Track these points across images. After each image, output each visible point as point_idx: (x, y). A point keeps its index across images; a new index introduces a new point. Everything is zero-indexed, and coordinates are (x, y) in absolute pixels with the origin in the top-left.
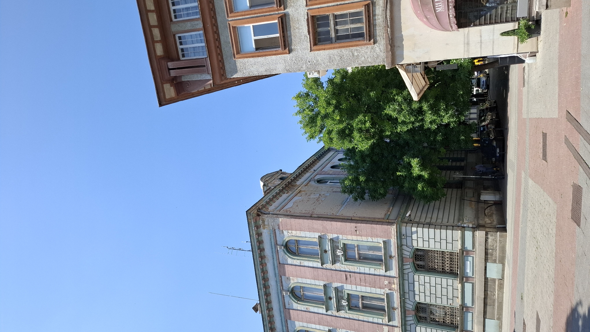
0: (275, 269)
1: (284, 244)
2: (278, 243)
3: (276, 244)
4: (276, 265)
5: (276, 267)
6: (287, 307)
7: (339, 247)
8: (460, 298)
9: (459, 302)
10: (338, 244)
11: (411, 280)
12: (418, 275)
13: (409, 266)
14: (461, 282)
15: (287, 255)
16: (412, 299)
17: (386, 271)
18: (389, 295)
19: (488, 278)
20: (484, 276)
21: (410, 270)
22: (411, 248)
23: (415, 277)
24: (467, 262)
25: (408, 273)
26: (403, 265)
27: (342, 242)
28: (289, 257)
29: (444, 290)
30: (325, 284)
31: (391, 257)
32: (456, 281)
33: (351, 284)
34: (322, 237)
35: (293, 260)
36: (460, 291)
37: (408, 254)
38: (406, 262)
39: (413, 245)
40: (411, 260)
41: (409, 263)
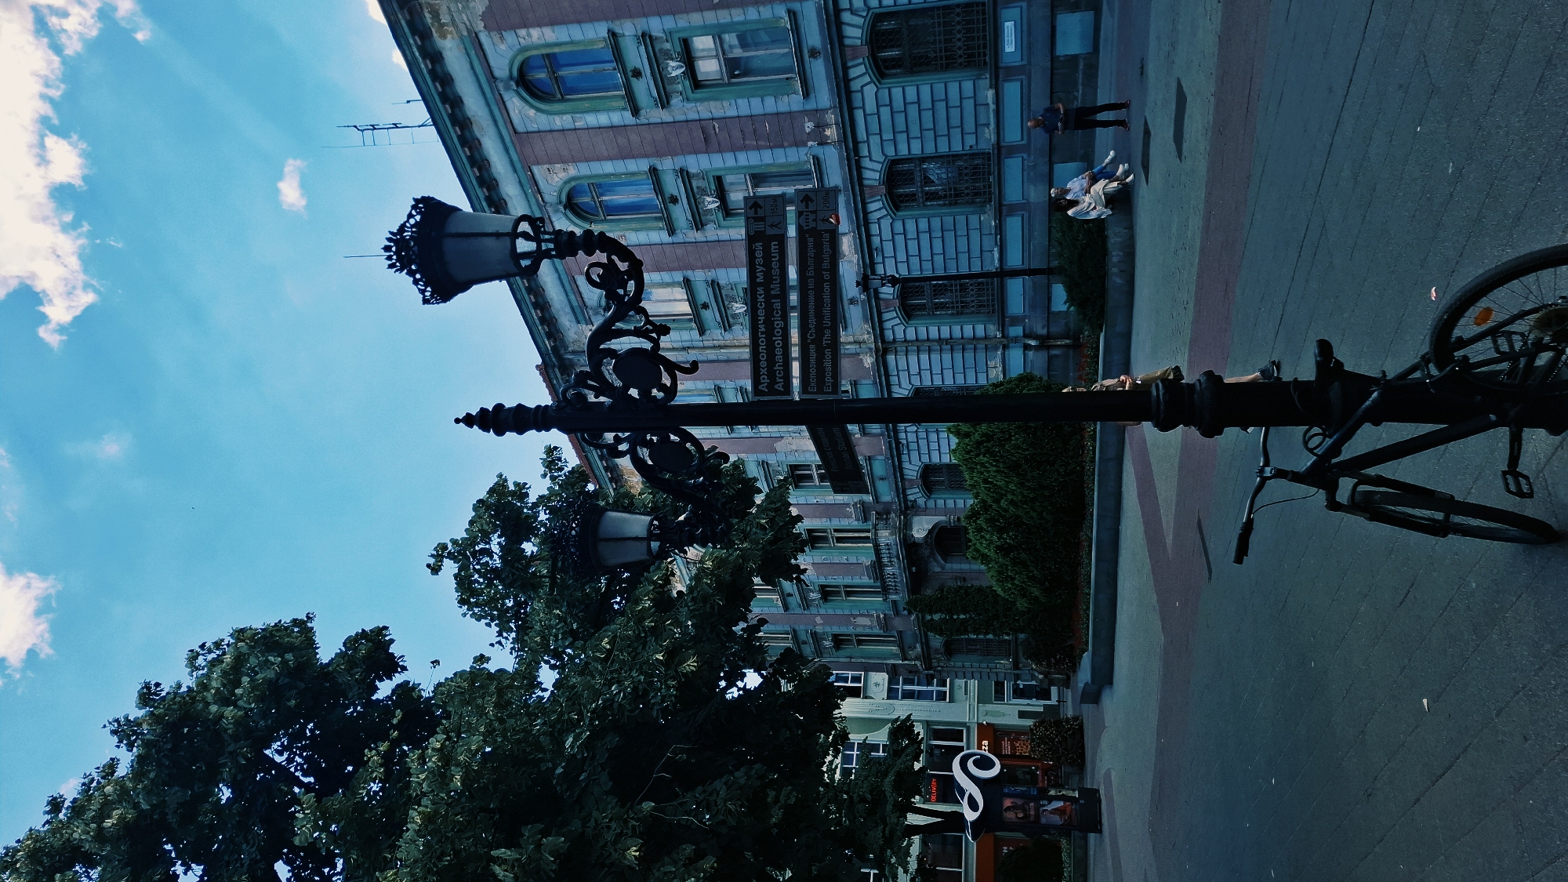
0: (507, 150)
1: (515, 73)
2: (497, 73)
3: (492, 77)
4: (507, 140)
5: (509, 145)
7: (672, 52)
8: (992, 126)
9: (992, 137)
10: (668, 46)
11: (871, 106)
12: (886, 88)
13: (861, 69)
14: (994, 82)
15: (532, 106)
16: (877, 155)
17: (806, 95)
18: (821, 157)
19: (1059, 56)
20: (1049, 54)
21: (867, 79)
22: (865, 14)
23: (879, 94)
24: (1007, 24)
25: (862, 87)
26: (846, 69)
27: (676, 37)
28: (538, 110)
29: (955, 114)
30: (652, 164)
31: (814, 53)
32: (980, 81)
33: (720, 151)
34: (618, 30)
35: (551, 117)
36: (992, 107)
37: (857, 33)
38: (855, 57)
39: (869, 4)
40: (866, 49)
41: (861, 60)
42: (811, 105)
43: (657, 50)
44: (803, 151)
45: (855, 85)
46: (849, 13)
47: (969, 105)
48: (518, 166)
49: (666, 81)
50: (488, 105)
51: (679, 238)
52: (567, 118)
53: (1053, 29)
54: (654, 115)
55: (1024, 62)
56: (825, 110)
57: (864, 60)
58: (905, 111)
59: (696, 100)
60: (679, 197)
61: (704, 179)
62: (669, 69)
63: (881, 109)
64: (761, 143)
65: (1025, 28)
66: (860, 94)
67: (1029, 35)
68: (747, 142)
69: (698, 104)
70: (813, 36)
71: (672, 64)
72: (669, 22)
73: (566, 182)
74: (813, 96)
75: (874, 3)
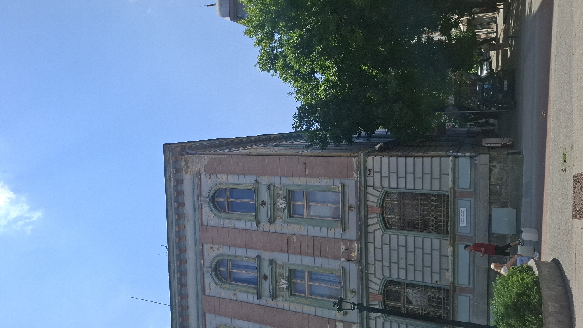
0: (195, 233)
1: (211, 195)
3: (200, 194)
4: (197, 227)
5: (197, 230)
6: (207, 293)
7: (282, 196)
8: (451, 270)
9: (450, 278)
10: (281, 192)
11: (378, 244)
12: (388, 234)
13: (375, 220)
14: (452, 242)
15: (213, 213)
16: (379, 274)
17: (344, 230)
18: (347, 269)
19: (494, 234)
20: (487, 231)
21: (378, 227)
22: (380, 190)
23: (384, 237)
24: (461, 209)
25: (375, 231)
26: (367, 218)
27: (286, 188)
28: (215, 215)
29: (427, 258)
30: (259, 254)
31: (351, 208)
32: (444, 241)
33: (294, 253)
34: (260, 181)
35: (220, 220)
36: (451, 258)
37: (375, 200)
38: (372, 213)
39: (383, 185)
40: (379, 210)
41: (376, 215)
42: (346, 236)
43: (275, 193)
44: (338, 263)
45: (371, 229)
46: (372, 188)
47: (436, 254)
48: (198, 242)
49: (276, 210)
50: (194, 208)
51: (263, 302)
52: (227, 221)
53: (490, 216)
54: (266, 227)
55: (472, 234)
56: (352, 241)
58: (398, 250)
59: (289, 223)
60: (268, 277)
62: (279, 203)
63: (384, 246)
64: (316, 253)
65: (472, 213)
66: (373, 235)
67: (475, 217)
68: (309, 251)
69: (289, 225)
70: (352, 199)
71: (281, 201)
72: (284, 180)
73: (217, 256)
74: (347, 231)
75: (386, 185)
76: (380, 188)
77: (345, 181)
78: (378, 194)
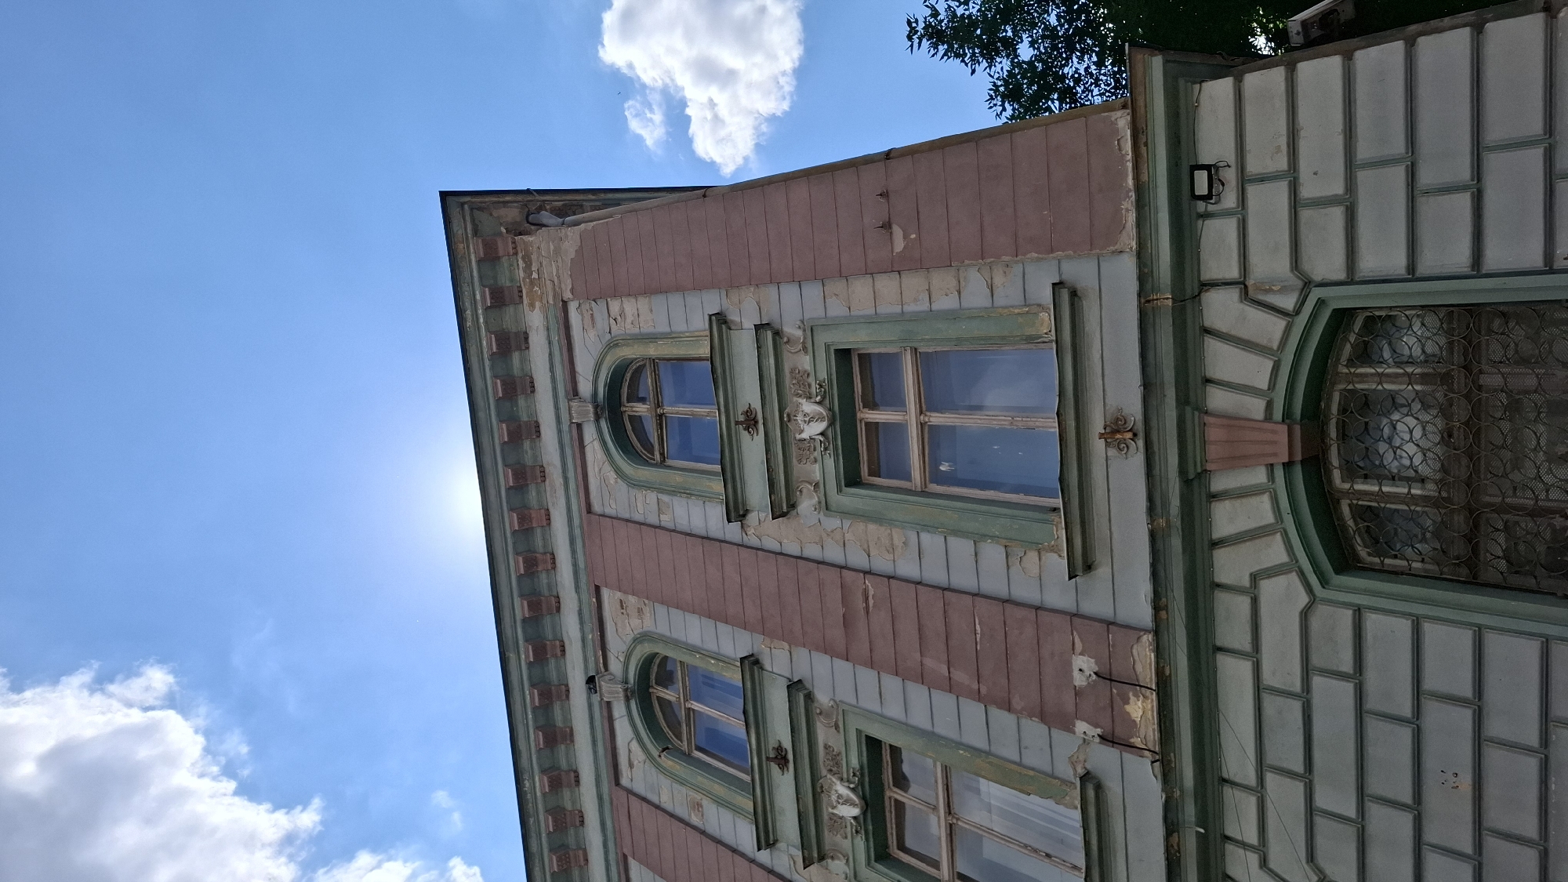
1: (601, 389)
2: (580, 382)
3: (574, 392)
4: (576, 521)
5: (577, 532)
6: (624, 781)
7: (811, 380)
10: (805, 362)
11: (1283, 661)
12: (1346, 605)
13: (1261, 511)
15: (613, 464)
16: (1289, 859)
17: (1085, 563)
18: (1113, 787)
21: (1274, 552)
22: (1288, 302)
23: (1315, 623)
26: (1201, 496)
31: (1115, 430)
33: (871, 664)
37: (1257, 371)
38: (1238, 461)
39: (1306, 266)
40: (1279, 442)
41: (1259, 476)
42: (1093, 601)
43: (786, 368)
44: (1063, 744)
46: (1234, 294)
48: (583, 579)
49: (794, 451)
52: (652, 499)
54: (764, 529)
56: (1133, 631)
57: (1271, 477)
58: (1415, 722)
59: (844, 514)
60: (789, 756)
61: (837, 727)
62: (800, 418)
63: (1319, 682)
64: (961, 676)
66: (1243, 603)
68: (929, 662)
69: (847, 523)
70: (1119, 378)
71: (808, 407)
73: (639, 641)
74: (1103, 572)
75: (1327, 262)
76: (1284, 290)
77: (1081, 271)
78: (1271, 328)
